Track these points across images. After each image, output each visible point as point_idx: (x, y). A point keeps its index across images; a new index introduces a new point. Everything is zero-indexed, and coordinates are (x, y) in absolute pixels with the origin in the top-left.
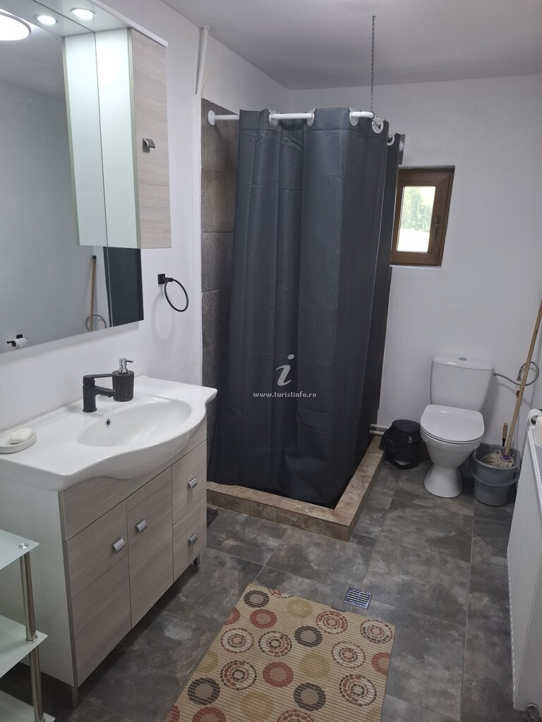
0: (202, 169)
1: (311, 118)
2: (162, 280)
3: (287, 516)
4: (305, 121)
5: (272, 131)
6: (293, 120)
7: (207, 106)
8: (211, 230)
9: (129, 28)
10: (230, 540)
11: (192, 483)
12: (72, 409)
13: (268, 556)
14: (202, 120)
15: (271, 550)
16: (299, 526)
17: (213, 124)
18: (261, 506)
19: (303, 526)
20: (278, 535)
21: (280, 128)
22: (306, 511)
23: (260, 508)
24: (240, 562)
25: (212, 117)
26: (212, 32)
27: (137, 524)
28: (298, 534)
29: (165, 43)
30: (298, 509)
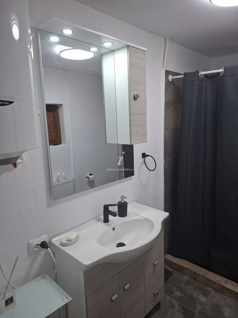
0: (165, 102)
1: (222, 72)
2: (144, 155)
3: (211, 283)
4: (219, 73)
5: (201, 80)
6: (212, 74)
7: (168, 73)
8: (169, 130)
9: (128, 46)
10: (178, 292)
11: (155, 263)
12: (99, 220)
13: (199, 307)
14: (165, 80)
15: (201, 304)
16: (218, 291)
17: (171, 81)
18: (196, 274)
19: (221, 291)
20: (206, 294)
21: (205, 79)
22: (223, 283)
23: (196, 276)
24: (183, 308)
25: (170, 78)
26: (171, 39)
27: (125, 286)
28: (218, 295)
29: (145, 49)
30: (217, 280)
